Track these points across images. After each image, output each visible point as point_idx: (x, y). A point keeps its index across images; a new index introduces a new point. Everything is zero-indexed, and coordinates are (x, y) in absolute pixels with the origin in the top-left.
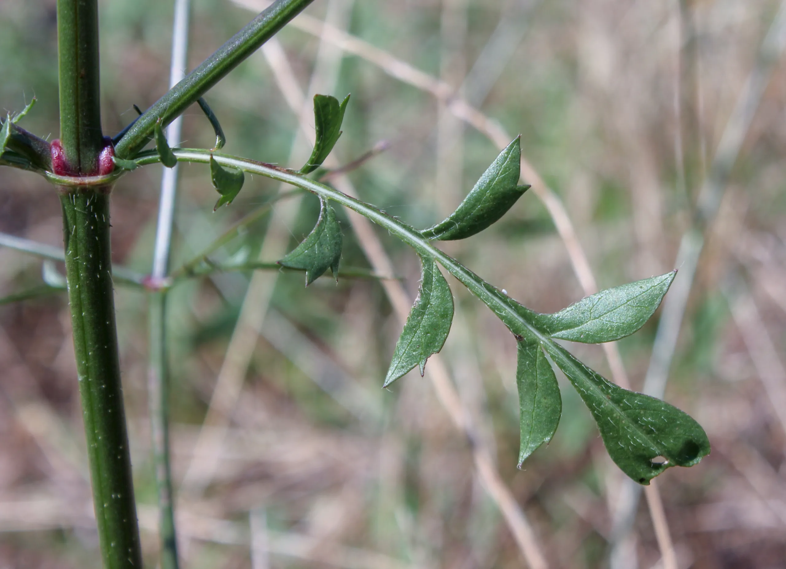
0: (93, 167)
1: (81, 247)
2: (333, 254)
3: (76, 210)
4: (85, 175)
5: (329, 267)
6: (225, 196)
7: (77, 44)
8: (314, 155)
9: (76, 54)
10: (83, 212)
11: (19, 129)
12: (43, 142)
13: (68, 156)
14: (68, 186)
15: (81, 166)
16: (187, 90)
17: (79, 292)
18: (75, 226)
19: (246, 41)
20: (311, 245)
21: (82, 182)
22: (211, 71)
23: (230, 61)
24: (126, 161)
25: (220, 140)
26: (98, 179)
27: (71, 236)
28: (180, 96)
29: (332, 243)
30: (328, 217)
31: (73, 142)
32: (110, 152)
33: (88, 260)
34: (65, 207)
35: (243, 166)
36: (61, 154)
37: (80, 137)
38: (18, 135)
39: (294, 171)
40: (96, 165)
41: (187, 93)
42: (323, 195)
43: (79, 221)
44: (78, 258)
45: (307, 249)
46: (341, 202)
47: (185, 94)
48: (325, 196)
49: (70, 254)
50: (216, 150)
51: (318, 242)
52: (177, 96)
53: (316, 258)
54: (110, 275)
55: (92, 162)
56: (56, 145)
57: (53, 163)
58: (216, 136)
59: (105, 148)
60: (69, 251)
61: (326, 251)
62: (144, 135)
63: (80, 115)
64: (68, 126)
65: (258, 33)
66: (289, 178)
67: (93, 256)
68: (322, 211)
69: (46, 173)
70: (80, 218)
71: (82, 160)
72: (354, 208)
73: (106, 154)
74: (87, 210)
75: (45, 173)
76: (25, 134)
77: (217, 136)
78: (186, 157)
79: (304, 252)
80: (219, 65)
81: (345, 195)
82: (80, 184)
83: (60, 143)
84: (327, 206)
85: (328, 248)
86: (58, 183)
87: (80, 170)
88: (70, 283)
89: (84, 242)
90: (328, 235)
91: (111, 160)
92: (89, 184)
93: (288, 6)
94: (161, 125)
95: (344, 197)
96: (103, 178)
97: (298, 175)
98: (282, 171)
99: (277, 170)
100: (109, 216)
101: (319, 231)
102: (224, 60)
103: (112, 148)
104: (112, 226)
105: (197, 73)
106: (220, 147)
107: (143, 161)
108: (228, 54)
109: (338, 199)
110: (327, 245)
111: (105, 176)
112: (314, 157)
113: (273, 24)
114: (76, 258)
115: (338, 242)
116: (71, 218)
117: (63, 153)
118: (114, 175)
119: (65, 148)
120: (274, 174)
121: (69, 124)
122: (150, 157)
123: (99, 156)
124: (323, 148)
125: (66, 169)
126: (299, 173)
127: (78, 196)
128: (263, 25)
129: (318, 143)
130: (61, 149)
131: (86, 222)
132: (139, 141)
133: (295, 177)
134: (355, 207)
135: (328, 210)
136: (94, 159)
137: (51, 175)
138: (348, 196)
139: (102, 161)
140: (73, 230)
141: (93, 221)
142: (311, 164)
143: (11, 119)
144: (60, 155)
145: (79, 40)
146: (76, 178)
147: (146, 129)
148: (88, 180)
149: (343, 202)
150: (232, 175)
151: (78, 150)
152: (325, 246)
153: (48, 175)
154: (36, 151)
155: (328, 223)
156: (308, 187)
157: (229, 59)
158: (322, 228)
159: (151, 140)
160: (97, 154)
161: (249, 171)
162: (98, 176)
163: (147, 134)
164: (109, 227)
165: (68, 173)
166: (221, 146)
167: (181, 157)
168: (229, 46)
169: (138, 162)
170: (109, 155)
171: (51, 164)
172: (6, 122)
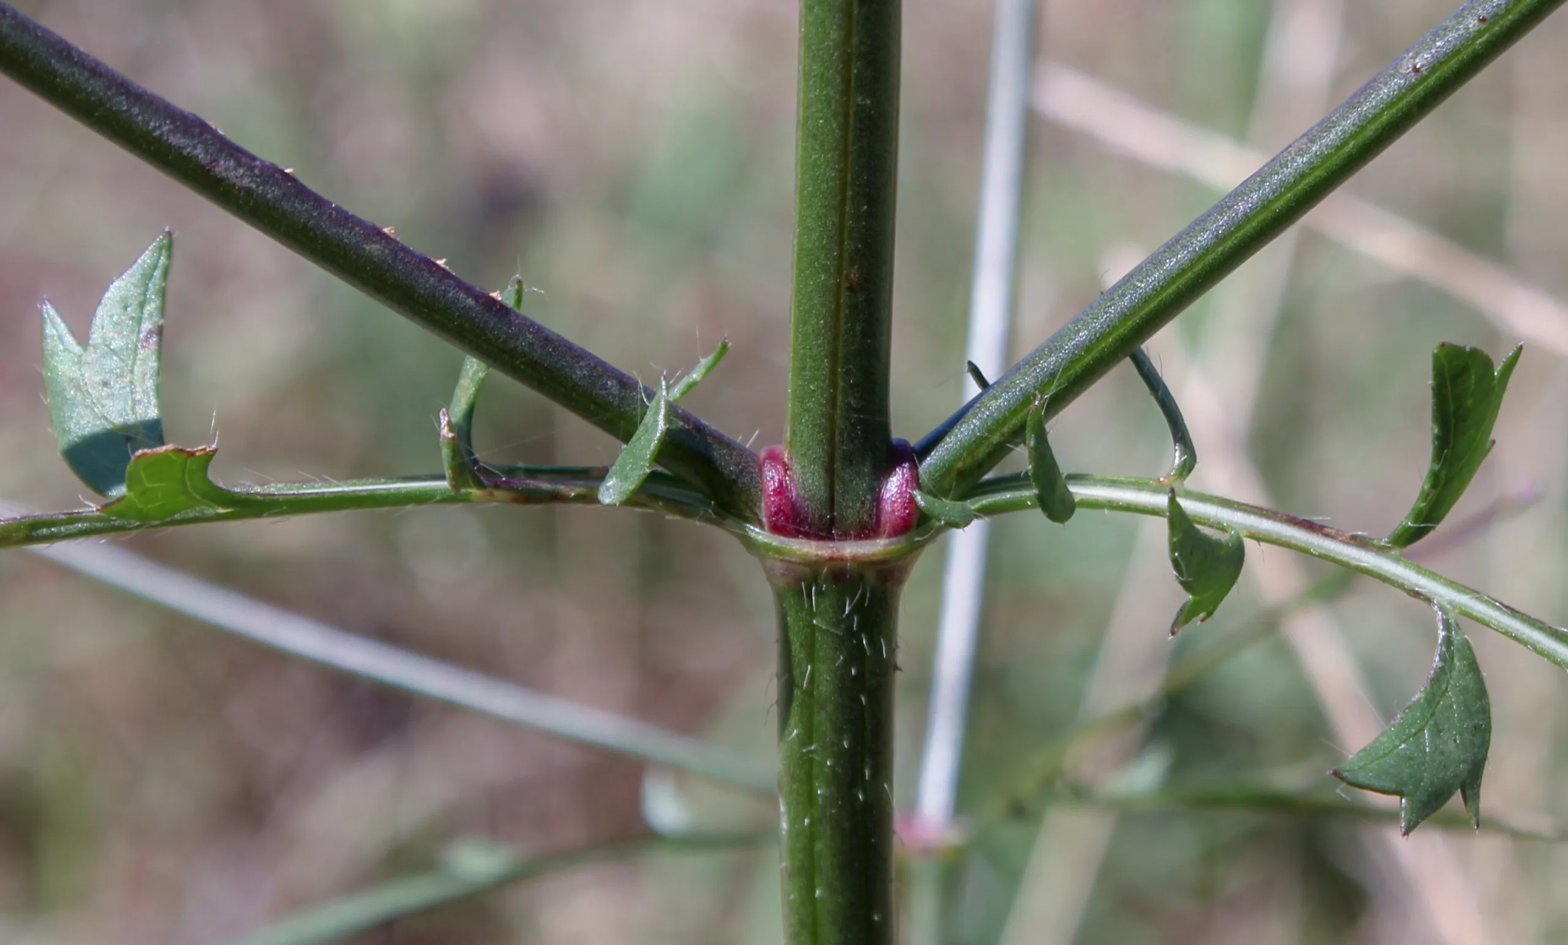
0: (866, 518)
1: (823, 721)
2: (1468, 755)
3: (815, 625)
4: (845, 536)
5: (1457, 789)
6: (1198, 598)
7: (843, 202)
8: (1425, 500)
9: (841, 228)
10: (832, 630)
11: (685, 418)
12: (742, 452)
13: (804, 488)
14: (800, 564)
15: (835, 514)
16: (1108, 326)
17: (811, 836)
18: (809, 667)
19: (1265, 204)
20: (1413, 730)
21: (836, 555)
22: (1173, 280)
23: (1223, 254)
24: (948, 503)
25: (1186, 457)
26: (876, 547)
27: (797, 692)
28: (1091, 340)
29: (1465, 726)
30: (1456, 659)
31: (819, 451)
32: (909, 479)
33: (840, 755)
34: (789, 618)
35: (1242, 524)
36: (786, 481)
37: (837, 438)
38: (682, 431)
39: (1370, 539)
40: (872, 511)
41: (1109, 334)
42: (1444, 604)
43: (820, 653)
44: (813, 748)
45: (1404, 742)
46: (1489, 622)
47: (1104, 336)
48: (1449, 607)
49: (793, 739)
50: (1174, 481)
51: (1431, 722)
52: (1084, 341)
53: (1426, 765)
54: (890, 794)
55: (863, 503)
56: (774, 457)
57: (766, 503)
58: (1175, 445)
59: (897, 469)
60: (790, 729)
61: (1451, 746)
62: (996, 438)
63: (841, 384)
64: (807, 410)
65: (1296, 183)
66: (1357, 557)
67: (850, 744)
68: (1441, 645)
69: (747, 530)
70: (824, 645)
71: (837, 498)
72: (1523, 639)
73: (899, 484)
74: (843, 626)
75: (744, 529)
76: (699, 429)
77: (1177, 444)
78: (1099, 498)
79: (1396, 747)
80: (1193, 263)
81: (1497, 604)
82: (831, 559)
83: (784, 455)
84: (1453, 633)
85: (1455, 741)
86: (777, 556)
87: (832, 521)
88: (789, 812)
89: (830, 708)
90: (1455, 707)
91: (912, 500)
92: (854, 559)
93: (1376, 117)
94: (1043, 413)
95: (1498, 609)
96: (892, 544)
97: (1381, 550)
98: (1340, 539)
99: (1327, 535)
100: (896, 643)
101: (1433, 694)
102: (1207, 250)
103: (914, 468)
104: (900, 670)
105: (1137, 283)
106: (1184, 473)
107: (987, 503)
108: (1217, 237)
109: (1482, 615)
110: (1454, 732)
111: (894, 539)
112: (1422, 505)
113: (1335, 161)
114: (809, 748)
115: (1481, 725)
116: (802, 645)
117: (791, 481)
118: (917, 539)
119: (797, 467)
120: (1318, 546)
121: (810, 405)
122: (1008, 495)
123: (880, 491)
124: (1449, 481)
125: (798, 520)
126: (1382, 544)
127: (823, 589)
128: (1310, 163)
129: (1437, 467)
130: (786, 470)
131: (839, 658)
132: (981, 452)
133: (1373, 554)
134: (1524, 637)
135: (1455, 642)
136: (869, 497)
137: (759, 534)
138: (1507, 607)
139: (889, 501)
140: (805, 676)
141: (855, 655)
142: (1415, 522)
143: (668, 388)
144: (784, 484)
145: (850, 193)
146: (821, 543)
147: (1000, 423)
148: (851, 549)
149: (1493, 621)
150: (1217, 544)
151: (830, 471)
152: (1448, 735)
153: (753, 535)
154: (726, 472)
155: (1455, 674)
156: (1406, 583)
157: (1220, 249)
158: (1440, 687)
159: (1012, 449)
160: (876, 484)
161: (1257, 536)
162: (878, 541)
163: (1003, 435)
164: (894, 672)
165: (802, 529)
166: (1186, 470)
167: (1085, 497)
168: (1221, 215)
169: (977, 506)
170: (907, 486)
171: (760, 507)
172: (656, 398)
